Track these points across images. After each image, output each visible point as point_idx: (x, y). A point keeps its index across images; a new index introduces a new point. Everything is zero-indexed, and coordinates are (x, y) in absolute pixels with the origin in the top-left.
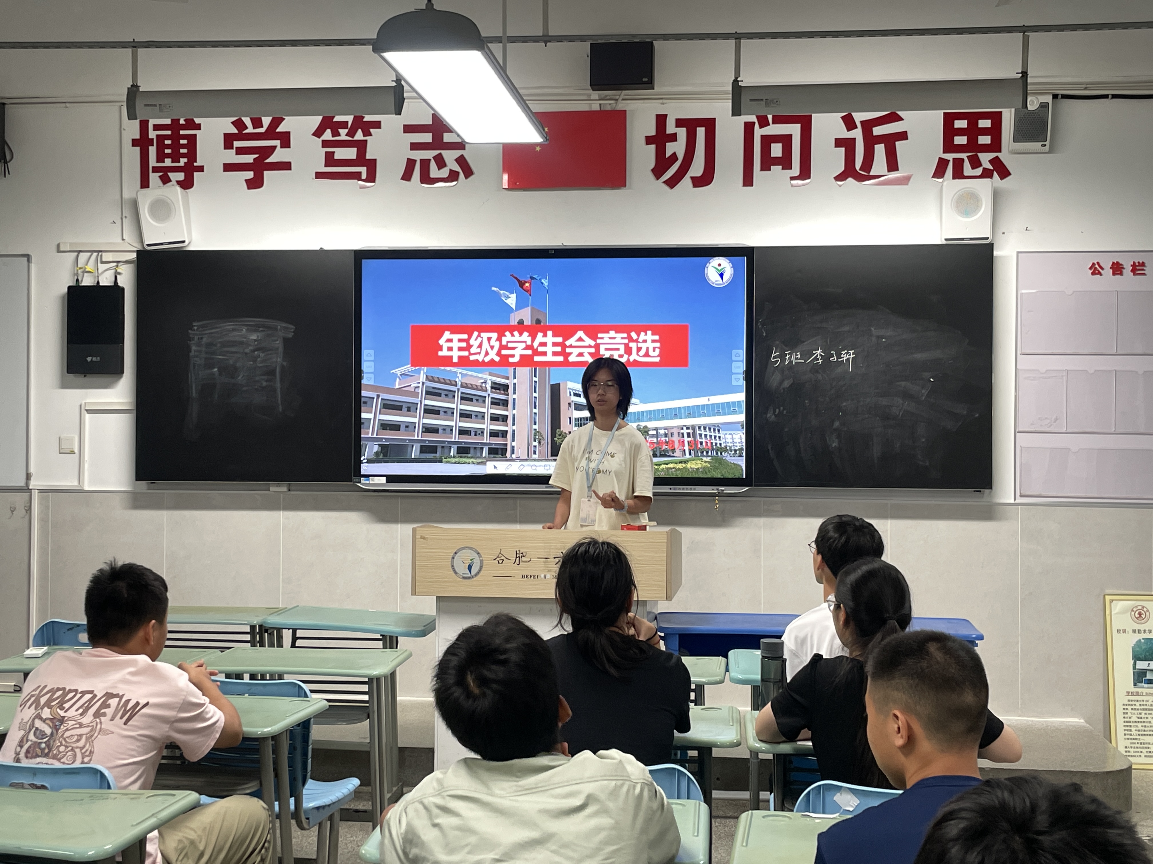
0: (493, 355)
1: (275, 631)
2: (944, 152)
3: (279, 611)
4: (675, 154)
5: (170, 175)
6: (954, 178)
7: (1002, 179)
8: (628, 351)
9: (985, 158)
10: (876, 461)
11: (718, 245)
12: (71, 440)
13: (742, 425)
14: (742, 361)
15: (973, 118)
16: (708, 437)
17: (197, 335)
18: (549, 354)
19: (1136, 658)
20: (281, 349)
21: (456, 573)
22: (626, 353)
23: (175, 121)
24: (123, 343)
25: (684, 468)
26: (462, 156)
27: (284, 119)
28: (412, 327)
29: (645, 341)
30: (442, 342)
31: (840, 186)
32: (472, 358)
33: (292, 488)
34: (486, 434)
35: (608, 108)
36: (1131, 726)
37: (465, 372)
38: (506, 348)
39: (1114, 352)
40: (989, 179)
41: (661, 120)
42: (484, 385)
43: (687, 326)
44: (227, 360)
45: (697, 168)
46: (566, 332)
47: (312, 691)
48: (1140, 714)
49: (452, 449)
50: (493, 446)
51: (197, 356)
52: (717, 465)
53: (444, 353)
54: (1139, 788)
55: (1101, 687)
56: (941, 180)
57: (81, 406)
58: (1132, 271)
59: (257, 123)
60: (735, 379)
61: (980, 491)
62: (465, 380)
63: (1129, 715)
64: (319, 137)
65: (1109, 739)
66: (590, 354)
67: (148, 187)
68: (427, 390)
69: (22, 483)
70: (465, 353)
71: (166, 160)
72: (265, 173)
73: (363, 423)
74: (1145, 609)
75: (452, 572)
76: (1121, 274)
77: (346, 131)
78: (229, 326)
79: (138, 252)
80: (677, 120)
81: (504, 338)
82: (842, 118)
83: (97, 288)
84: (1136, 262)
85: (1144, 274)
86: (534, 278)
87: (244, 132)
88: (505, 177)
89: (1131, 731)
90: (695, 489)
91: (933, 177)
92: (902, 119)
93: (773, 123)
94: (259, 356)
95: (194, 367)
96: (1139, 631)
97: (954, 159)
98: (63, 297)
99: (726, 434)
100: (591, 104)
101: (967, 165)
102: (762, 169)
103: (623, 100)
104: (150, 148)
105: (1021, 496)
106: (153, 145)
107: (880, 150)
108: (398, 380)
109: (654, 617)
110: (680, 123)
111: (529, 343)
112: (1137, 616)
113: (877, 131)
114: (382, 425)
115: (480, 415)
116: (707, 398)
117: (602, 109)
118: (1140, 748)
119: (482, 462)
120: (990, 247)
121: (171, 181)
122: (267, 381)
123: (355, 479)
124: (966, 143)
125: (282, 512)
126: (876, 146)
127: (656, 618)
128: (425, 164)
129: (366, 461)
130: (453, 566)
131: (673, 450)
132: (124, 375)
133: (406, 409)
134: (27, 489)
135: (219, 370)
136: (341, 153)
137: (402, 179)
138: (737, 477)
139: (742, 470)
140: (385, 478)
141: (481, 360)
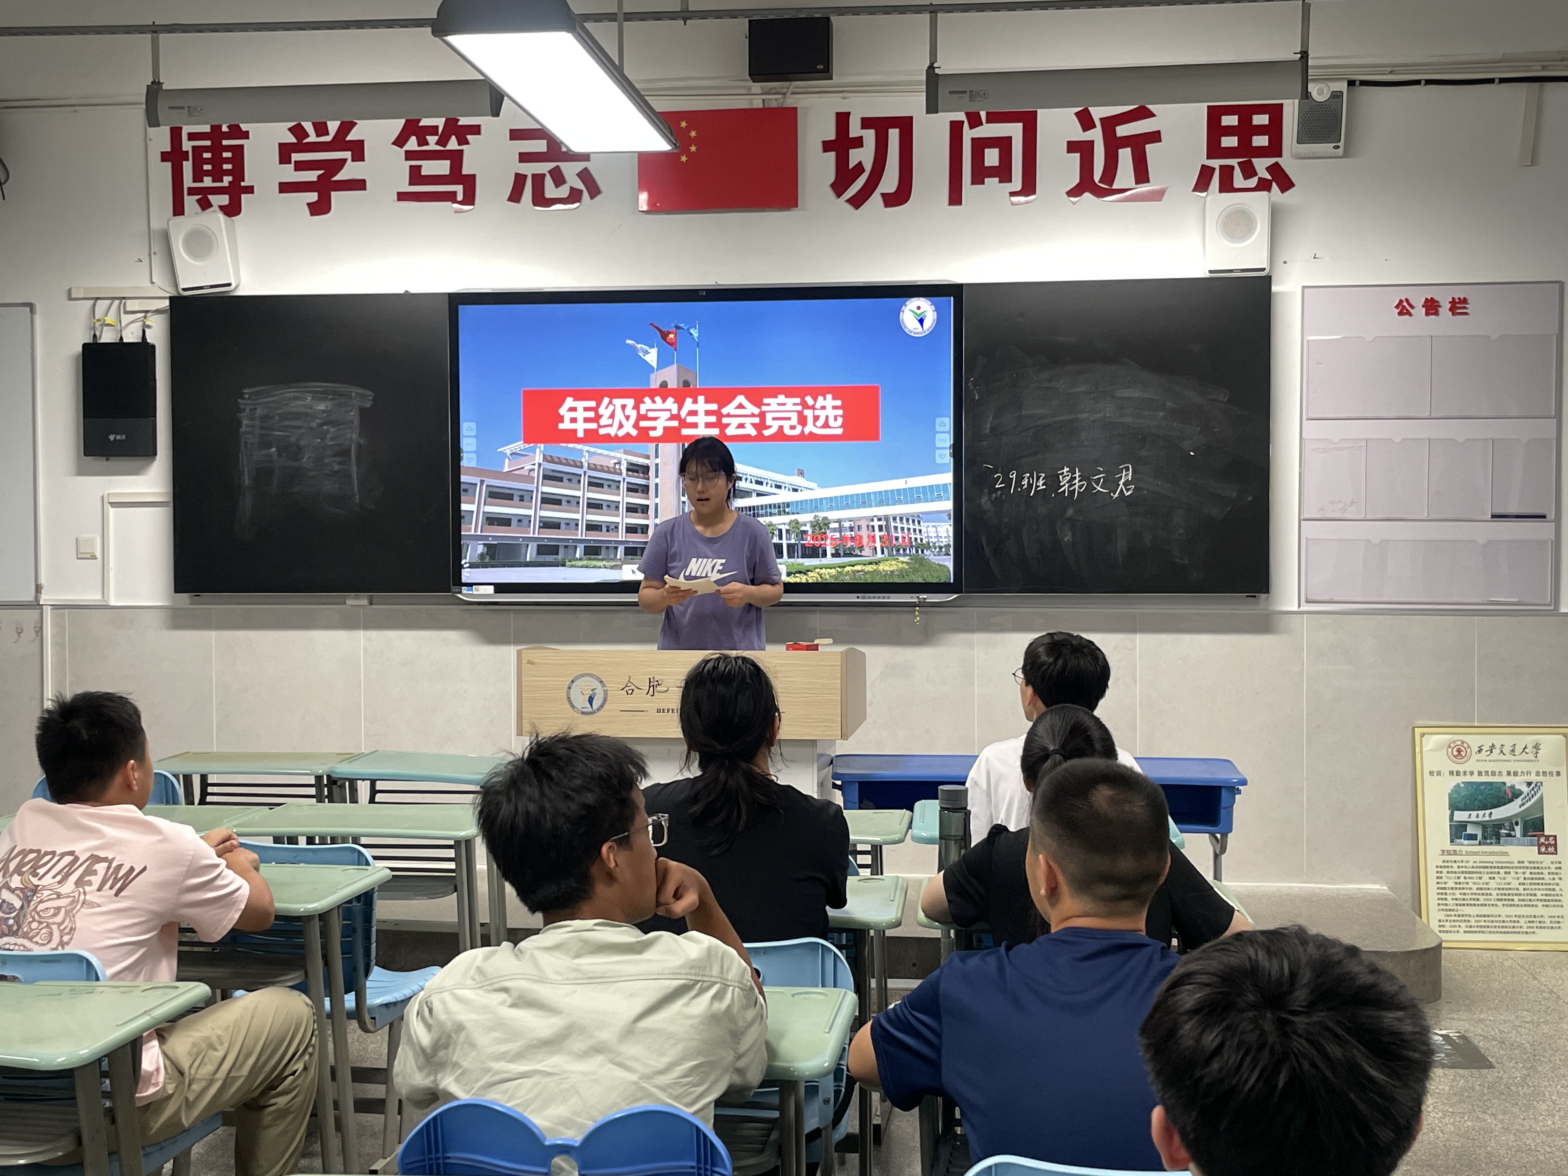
0: (629, 428)
1: (347, 783)
2: (1208, 158)
3: (351, 758)
4: (860, 163)
5: (210, 197)
6: (1221, 191)
7: (1283, 192)
8: (802, 420)
9: (1261, 165)
10: (1120, 560)
11: (916, 281)
12: (91, 542)
13: (949, 515)
14: (949, 432)
15: (1246, 113)
16: (906, 530)
17: (246, 404)
18: (701, 425)
19: (1454, 806)
20: (357, 422)
21: (573, 706)
22: (799, 423)
23: (216, 128)
24: (155, 416)
25: (875, 571)
26: (586, 169)
27: (356, 124)
28: (524, 391)
29: (823, 408)
30: (563, 411)
31: (1074, 203)
32: (602, 431)
33: (374, 601)
34: (622, 529)
35: (774, 105)
36: (1446, 894)
37: (593, 450)
38: (645, 418)
39: (1427, 415)
40: (1264, 193)
41: (843, 119)
42: (617, 466)
43: (877, 388)
44: (289, 437)
45: (889, 182)
46: (722, 397)
47: (375, 858)
48: (1459, 878)
49: (578, 550)
50: (631, 545)
51: (249, 433)
52: (917, 566)
53: (565, 425)
54: (1454, 972)
55: (1408, 846)
56: (1204, 194)
57: (103, 497)
58: (1450, 309)
59: (321, 129)
60: (940, 455)
61: (1255, 596)
62: (593, 461)
63: (1444, 880)
64: (401, 146)
65: (1418, 911)
66: (753, 425)
67: (183, 214)
68: (545, 473)
69: (30, 597)
70: (594, 426)
71: (205, 178)
72: (333, 194)
73: (463, 517)
74: (1465, 745)
75: (569, 706)
76: (1436, 313)
77: (436, 138)
78: (289, 393)
79: (172, 299)
80: (863, 119)
81: (642, 406)
82: (1077, 114)
83: (121, 345)
84: (1456, 297)
85: (1466, 314)
86: (680, 328)
87: (305, 141)
88: (643, 197)
89: (1446, 899)
90: (889, 598)
91: (1195, 190)
92: (1154, 115)
93: (988, 122)
94: (328, 432)
95: (246, 446)
96: (1458, 773)
97: (1221, 166)
98: (78, 358)
99: (928, 526)
100: (751, 100)
101: (1238, 173)
102: (973, 183)
103: (792, 93)
104: (185, 163)
105: (1308, 602)
106: (188, 160)
107: (1125, 155)
108: (507, 460)
109: (829, 762)
110: (867, 123)
111: (675, 411)
112: (1455, 753)
113: (1122, 131)
114: (488, 518)
115: (613, 506)
116: (903, 480)
117: (766, 106)
118: (1458, 921)
119: (616, 565)
120: (1268, 280)
121: (211, 205)
122: (339, 463)
123: (455, 589)
124: (1236, 145)
125: (362, 632)
126: (1120, 151)
127: (832, 763)
128: (538, 180)
129: (468, 565)
130: (569, 698)
131: (861, 548)
132: (158, 457)
133: (518, 498)
134: (36, 605)
135: (278, 450)
136: (430, 168)
137: (509, 200)
138: (942, 581)
139: (949, 572)
140: (492, 587)
141: (613, 435)
